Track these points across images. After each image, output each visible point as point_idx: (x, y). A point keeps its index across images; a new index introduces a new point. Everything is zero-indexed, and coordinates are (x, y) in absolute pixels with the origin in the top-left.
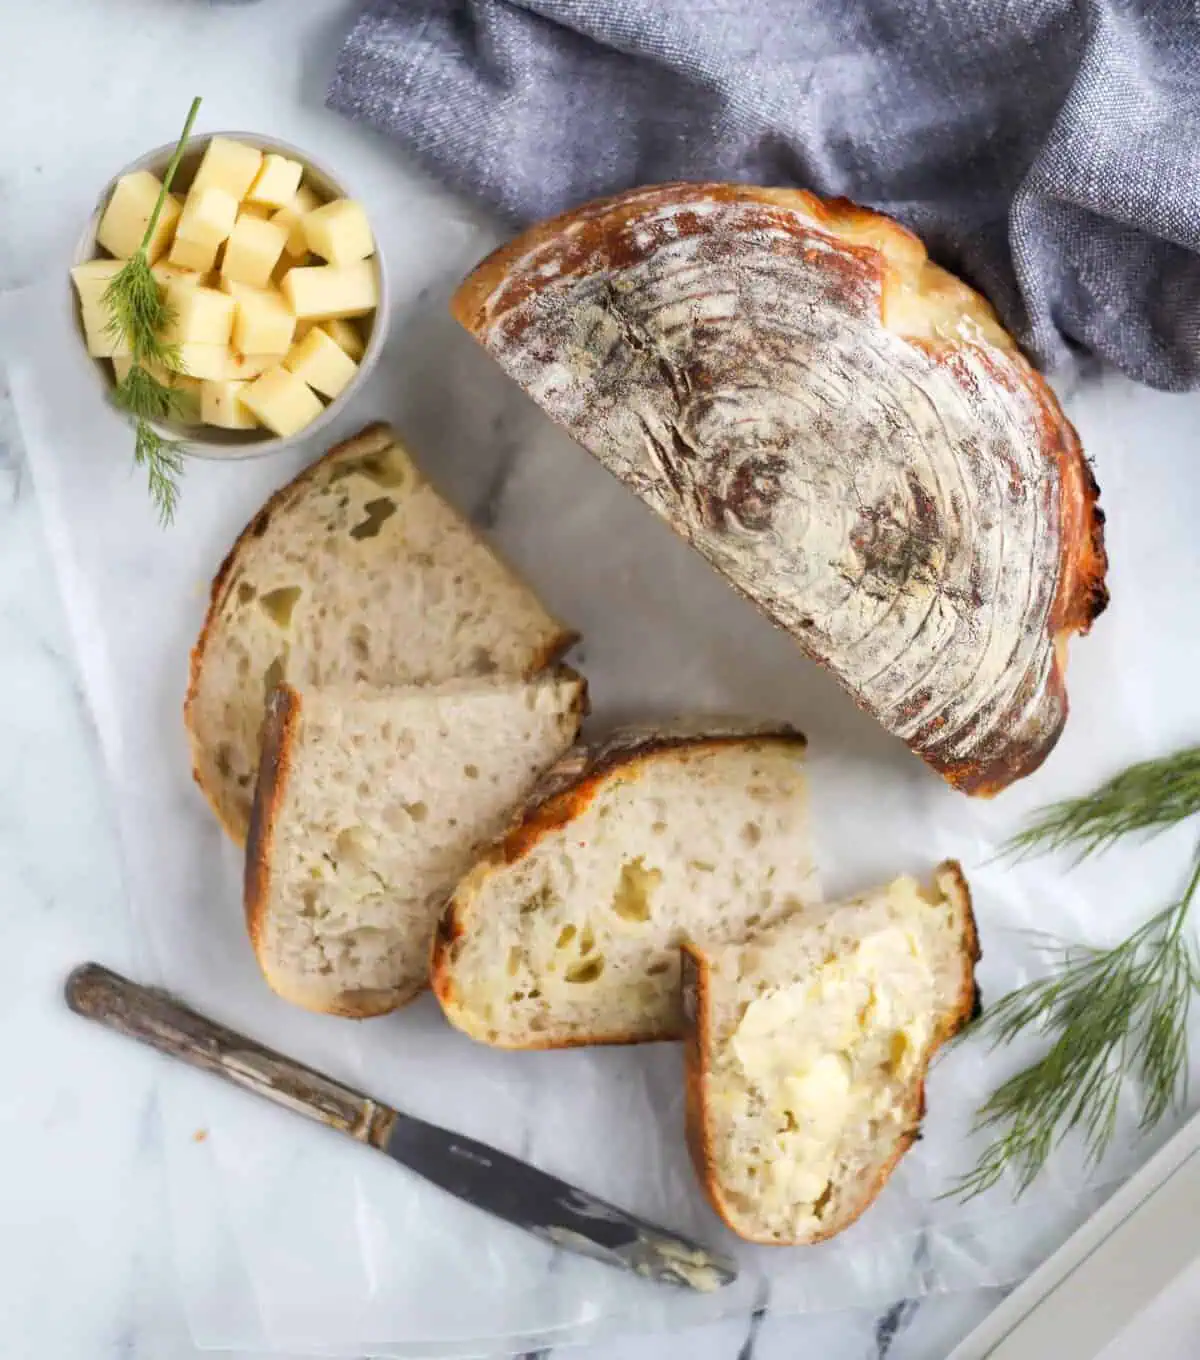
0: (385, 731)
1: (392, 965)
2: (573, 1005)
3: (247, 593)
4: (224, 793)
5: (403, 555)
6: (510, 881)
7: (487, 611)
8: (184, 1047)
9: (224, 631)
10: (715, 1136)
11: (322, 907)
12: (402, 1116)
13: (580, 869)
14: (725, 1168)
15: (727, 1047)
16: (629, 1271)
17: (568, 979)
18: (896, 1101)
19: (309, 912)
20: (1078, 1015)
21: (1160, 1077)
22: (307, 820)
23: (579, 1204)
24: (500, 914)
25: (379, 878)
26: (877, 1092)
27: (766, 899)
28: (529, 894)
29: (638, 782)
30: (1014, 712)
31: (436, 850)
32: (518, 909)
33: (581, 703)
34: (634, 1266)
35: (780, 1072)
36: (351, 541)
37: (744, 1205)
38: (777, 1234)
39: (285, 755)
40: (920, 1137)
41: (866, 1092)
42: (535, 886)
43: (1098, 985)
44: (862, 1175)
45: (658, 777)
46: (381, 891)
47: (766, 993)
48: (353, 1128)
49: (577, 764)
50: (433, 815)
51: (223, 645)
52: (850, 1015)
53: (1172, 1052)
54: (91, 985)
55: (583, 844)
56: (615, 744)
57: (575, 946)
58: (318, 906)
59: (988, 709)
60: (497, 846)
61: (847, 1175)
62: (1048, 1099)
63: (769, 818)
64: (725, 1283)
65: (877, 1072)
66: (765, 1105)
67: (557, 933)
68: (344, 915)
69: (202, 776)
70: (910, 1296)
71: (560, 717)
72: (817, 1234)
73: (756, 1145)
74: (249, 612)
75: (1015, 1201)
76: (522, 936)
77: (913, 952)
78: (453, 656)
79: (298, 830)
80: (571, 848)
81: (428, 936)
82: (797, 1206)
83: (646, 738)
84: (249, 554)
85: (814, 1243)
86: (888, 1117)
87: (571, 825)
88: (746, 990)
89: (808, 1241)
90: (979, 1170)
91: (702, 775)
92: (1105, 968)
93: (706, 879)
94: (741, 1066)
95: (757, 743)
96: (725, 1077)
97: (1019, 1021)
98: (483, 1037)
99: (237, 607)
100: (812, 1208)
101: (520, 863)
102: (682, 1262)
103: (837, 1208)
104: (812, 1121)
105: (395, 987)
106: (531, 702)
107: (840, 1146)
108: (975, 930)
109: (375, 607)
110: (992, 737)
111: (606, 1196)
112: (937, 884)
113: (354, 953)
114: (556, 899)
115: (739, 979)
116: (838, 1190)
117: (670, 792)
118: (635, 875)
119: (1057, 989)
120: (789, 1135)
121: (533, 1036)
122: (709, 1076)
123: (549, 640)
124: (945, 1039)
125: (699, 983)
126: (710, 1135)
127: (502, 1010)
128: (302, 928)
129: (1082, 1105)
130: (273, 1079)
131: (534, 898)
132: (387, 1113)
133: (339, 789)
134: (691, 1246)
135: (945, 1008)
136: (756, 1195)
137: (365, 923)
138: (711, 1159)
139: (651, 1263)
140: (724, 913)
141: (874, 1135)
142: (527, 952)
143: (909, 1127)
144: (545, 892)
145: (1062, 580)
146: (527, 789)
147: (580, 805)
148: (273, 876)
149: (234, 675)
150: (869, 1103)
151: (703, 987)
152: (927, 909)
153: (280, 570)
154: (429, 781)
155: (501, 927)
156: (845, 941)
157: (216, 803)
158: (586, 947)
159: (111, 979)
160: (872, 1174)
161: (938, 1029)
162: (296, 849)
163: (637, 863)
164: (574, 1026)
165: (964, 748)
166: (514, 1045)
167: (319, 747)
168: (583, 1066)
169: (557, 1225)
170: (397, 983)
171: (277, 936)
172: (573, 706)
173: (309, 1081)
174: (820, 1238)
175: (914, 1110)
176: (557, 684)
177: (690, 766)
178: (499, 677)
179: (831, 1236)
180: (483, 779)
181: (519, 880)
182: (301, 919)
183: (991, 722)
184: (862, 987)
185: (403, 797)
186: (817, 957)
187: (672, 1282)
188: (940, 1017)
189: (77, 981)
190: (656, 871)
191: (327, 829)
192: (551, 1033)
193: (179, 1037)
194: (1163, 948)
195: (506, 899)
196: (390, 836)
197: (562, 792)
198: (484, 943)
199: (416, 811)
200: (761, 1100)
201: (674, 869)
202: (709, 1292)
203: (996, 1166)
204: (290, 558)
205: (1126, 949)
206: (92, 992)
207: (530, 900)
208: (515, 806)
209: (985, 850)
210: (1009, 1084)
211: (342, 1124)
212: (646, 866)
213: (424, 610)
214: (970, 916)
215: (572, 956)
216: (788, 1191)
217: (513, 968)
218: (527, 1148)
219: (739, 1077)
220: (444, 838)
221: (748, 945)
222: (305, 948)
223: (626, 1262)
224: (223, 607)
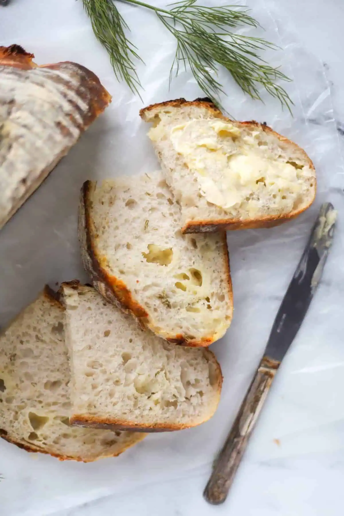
0: (88, 375)
1: (197, 364)
2: (212, 281)
3: (33, 436)
4: (125, 442)
5: (11, 368)
6: (156, 314)
7: (35, 329)
8: (239, 453)
9: (51, 446)
10: (268, 215)
11: (172, 398)
12: (265, 355)
13: (149, 283)
14: (283, 210)
15: (228, 211)
16: (330, 251)
17: (200, 285)
18: (249, 134)
19: (175, 404)
20: (208, 55)
21: (234, 18)
22: (132, 408)
23: (301, 273)
24: (171, 318)
25: (158, 373)
26: (246, 143)
27: (160, 196)
28: (162, 305)
29: (107, 257)
30: (67, 84)
31: (144, 348)
32: (169, 309)
33: (74, 285)
34: (327, 248)
35: (238, 186)
36: (6, 391)
37: (299, 201)
38: (311, 185)
39: (102, 421)
40: (265, 123)
41: (246, 147)
42: (158, 302)
43: (194, 47)
44: (282, 148)
45: (105, 248)
46: (164, 372)
47: (203, 194)
48: (271, 376)
49: (100, 285)
50: (127, 350)
51: (57, 446)
52: (210, 155)
53: (222, 13)
54: (213, 495)
55: (138, 281)
56: (91, 269)
57: (184, 282)
58: (172, 400)
59: (65, 96)
60: (140, 320)
61: (283, 154)
62: (245, 67)
63: (123, 196)
64: (333, 208)
65: (237, 143)
66: (254, 193)
67: (179, 291)
68: (176, 388)
69: (116, 453)
70: (335, 126)
71: (80, 294)
72: (310, 167)
73: (272, 196)
74: (42, 435)
75: (292, 80)
76: (181, 307)
77: (182, 129)
78: (56, 343)
79: (137, 412)
80: (139, 287)
81: (184, 350)
82: (298, 177)
83: (87, 254)
84: (15, 436)
85: (314, 169)
86: (257, 137)
87: (128, 288)
88: (202, 203)
89: (314, 171)
90: (279, 97)
91: (104, 228)
92: (186, 44)
93: (151, 224)
94: (237, 204)
95: (88, 203)
96: (241, 211)
97: (211, 81)
98: (229, 322)
99: (40, 441)
100: (299, 170)
101: (147, 310)
102: (325, 227)
103: (298, 159)
104: (260, 171)
105: (208, 362)
106: (74, 308)
107: (271, 158)
108: (171, 101)
109: (36, 379)
110: (79, 93)
111: (297, 263)
112: (151, 120)
113: (193, 382)
114: (163, 292)
115: (197, 207)
116: (290, 159)
117: (112, 242)
118: (152, 256)
119: (196, 64)
120: (267, 182)
121: (227, 299)
122: (241, 219)
123: (46, 300)
124: (220, 113)
125: (199, 225)
126: (269, 217)
127: (216, 314)
128: (183, 406)
129: (248, 52)
130: (251, 412)
131: (163, 303)
132: (264, 361)
133: (117, 395)
134: (317, 224)
135: (206, 113)
136: (294, 196)
137: (179, 378)
138: (279, 217)
139: (326, 241)
140: (167, 215)
141: (265, 144)
142: (189, 304)
143: (261, 128)
144: (161, 297)
145: (5, 65)
146: (113, 308)
147: (119, 284)
148: (159, 422)
149: (71, 440)
150: (251, 146)
151: (201, 223)
152: (161, 123)
153: (21, 423)
154: (111, 353)
155: (177, 317)
156: (178, 159)
157: (128, 445)
158: (185, 277)
159: (210, 486)
160: (282, 143)
161: (216, 116)
162: (146, 413)
163: (145, 256)
164: (222, 281)
165: (84, 106)
166: (231, 308)
167: (98, 405)
168: (239, 275)
169: (310, 284)
170: (206, 361)
171: (186, 417)
172: (74, 288)
173: (251, 397)
174: (312, 166)
175: (253, 126)
176: (66, 296)
177: (100, 233)
178: (64, 322)
179: (311, 162)
180: (110, 327)
181: (155, 310)
182: (178, 407)
183: (72, 95)
184: (198, 150)
185: (119, 365)
186: (185, 172)
187: (334, 231)
188: (211, 116)
189: (212, 501)
190: (149, 246)
191: (136, 398)
192: (225, 291)
193: (234, 455)
194: (176, 18)
195: (164, 316)
196: (138, 369)
197: (114, 292)
198: (185, 324)
199: (126, 358)
200: (251, 195)
201: (148, 238)
202: (337, 214)
203: (276, 89)
204: (16, 419)
205: (177, 35)
206: (216, 494)
207: (164, 305)
208: (123, 313)
209: (135, 98)
210: (240, 85)
211: (270, 381)
212: (147, 252)
213: (36, 357)
214: (164, 104)
215: (190, 283)
216: (292, 181)
217: (196, 310)
218: (277, 298)
219: (242, 205)
220: (138, 344)
221: (182, 203)
222: (191, 404)
223: (325, 252)
224: (39, 447)
